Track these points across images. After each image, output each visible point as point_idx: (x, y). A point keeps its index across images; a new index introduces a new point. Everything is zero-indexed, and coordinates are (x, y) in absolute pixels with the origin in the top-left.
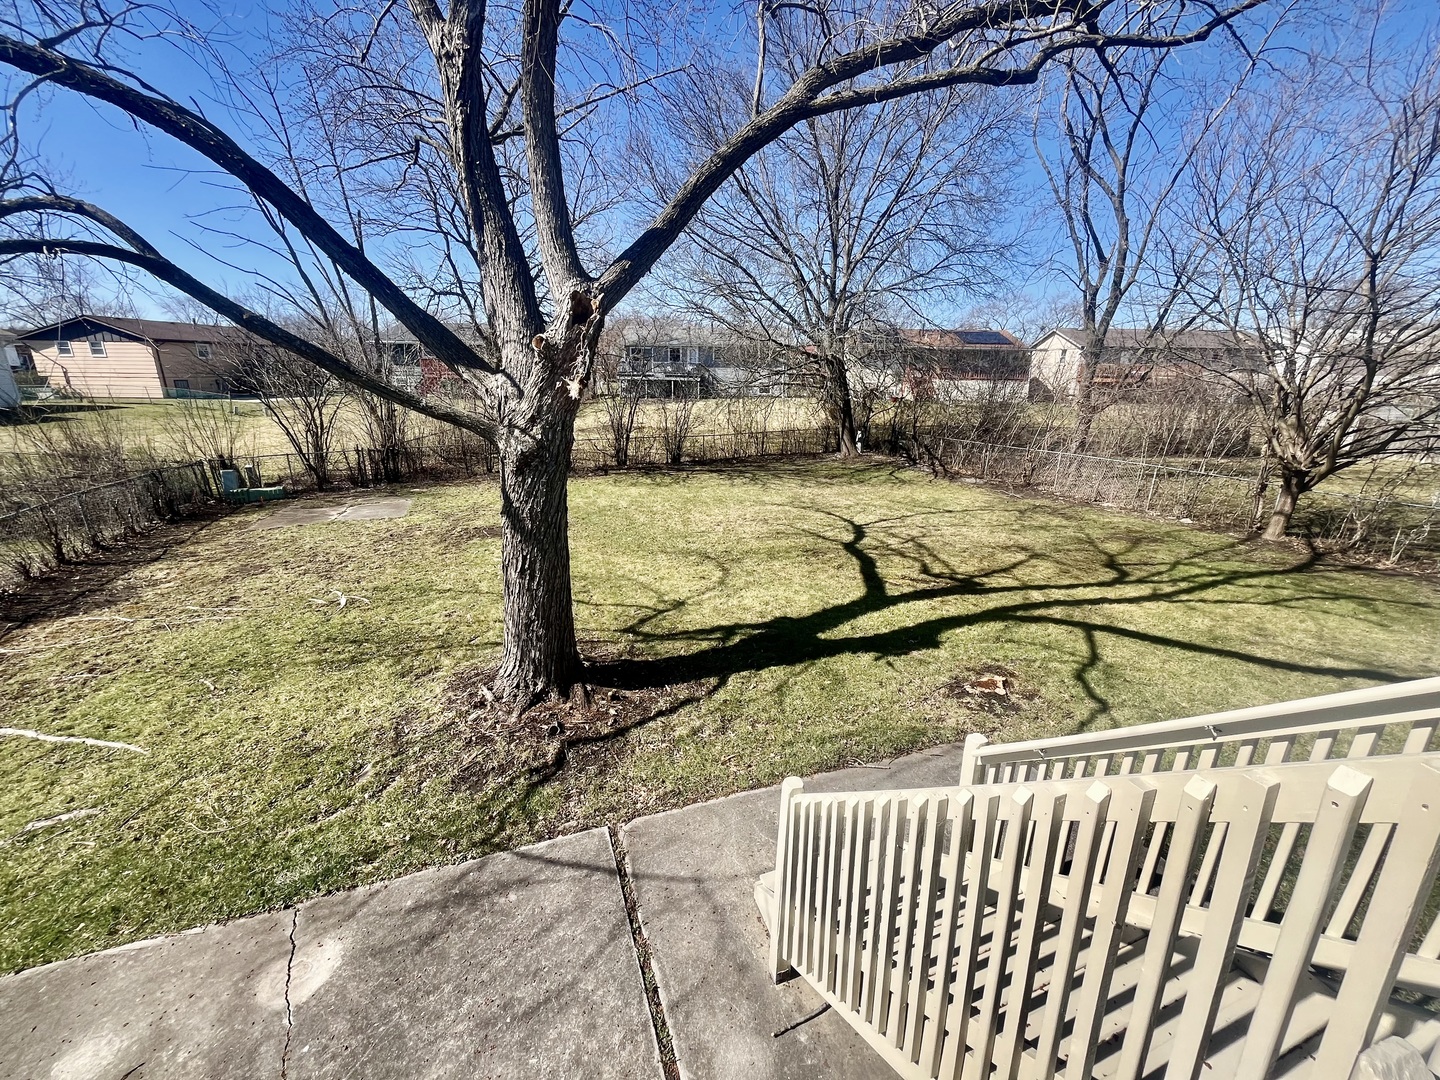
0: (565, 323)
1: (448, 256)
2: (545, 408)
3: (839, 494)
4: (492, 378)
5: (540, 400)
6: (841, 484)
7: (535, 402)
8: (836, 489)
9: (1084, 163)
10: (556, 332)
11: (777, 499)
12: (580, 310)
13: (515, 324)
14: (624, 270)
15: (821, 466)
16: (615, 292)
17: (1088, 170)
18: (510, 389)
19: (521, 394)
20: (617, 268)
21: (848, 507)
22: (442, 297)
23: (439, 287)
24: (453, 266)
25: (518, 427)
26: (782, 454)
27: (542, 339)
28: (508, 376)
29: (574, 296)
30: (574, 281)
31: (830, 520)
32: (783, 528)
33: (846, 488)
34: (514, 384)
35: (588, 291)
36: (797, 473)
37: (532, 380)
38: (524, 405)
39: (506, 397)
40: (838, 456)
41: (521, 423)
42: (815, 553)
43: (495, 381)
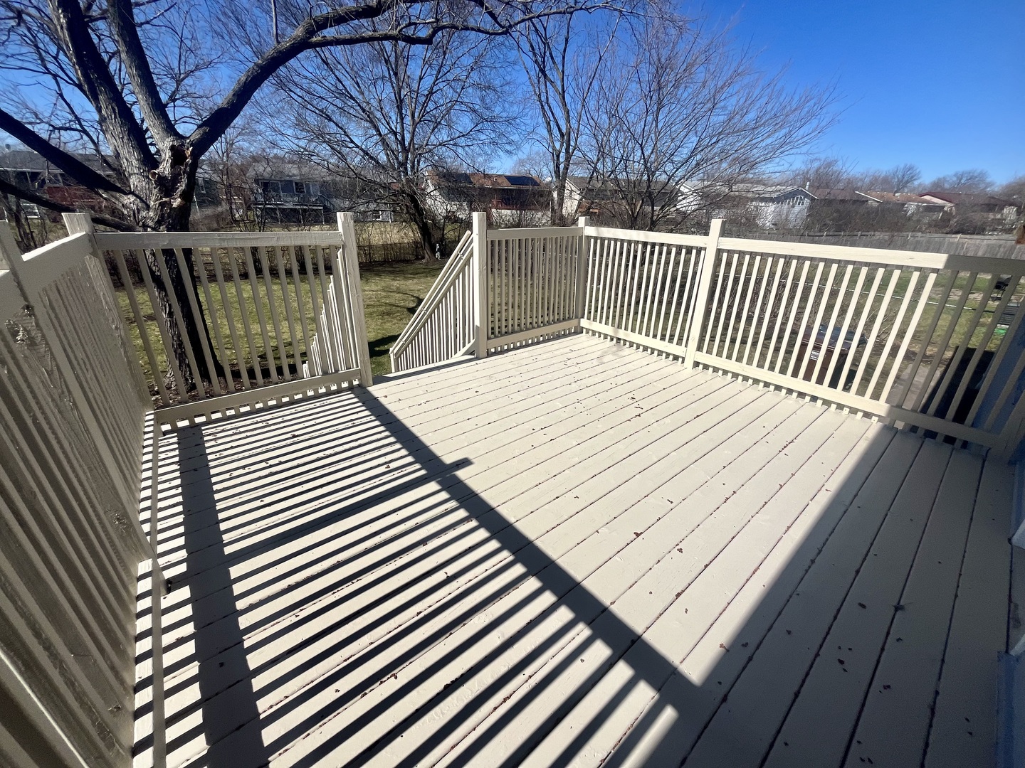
0: (169, 165)
1: (61, 95)
2: (166, 215)
3: (417, 284)
4: (125, 197)
5: (162, 210)
6: (419, 278)
7: (159, 211)
8: (415, 281)
9: (543, 71)
10: (165, 168)
11: (374, 288)
12: (178, 155)
13: (135, 163)
14: (205, 133)
15: (410, 268)
16: (202, 145)
17: (545, 76)
18: (140, 205)
19: (148, 208)
20: (201, 131)
21: (419, 290)
22: (62, 132)
23: (58, 123)
24: (69, 105)
25: (150, 227)
26: (385, 261)
27: (155, 174)
28: (137, 196)
29: (172, 148)
30: (171, 138)
31: (405, 297)
32: (372, 303)
33: (422, 280)
34: (142, 200)
35: (183, 145)
36: (392, 273)
37: (153, 198)
38: (151, 214)
39: (138, 209)
40: (424, 261)
41: (150, 223)
42: (388, 314)
43: (129, 200)
